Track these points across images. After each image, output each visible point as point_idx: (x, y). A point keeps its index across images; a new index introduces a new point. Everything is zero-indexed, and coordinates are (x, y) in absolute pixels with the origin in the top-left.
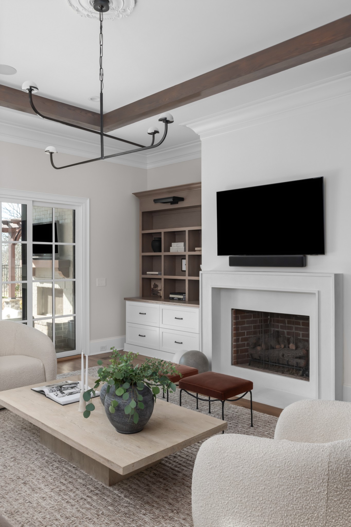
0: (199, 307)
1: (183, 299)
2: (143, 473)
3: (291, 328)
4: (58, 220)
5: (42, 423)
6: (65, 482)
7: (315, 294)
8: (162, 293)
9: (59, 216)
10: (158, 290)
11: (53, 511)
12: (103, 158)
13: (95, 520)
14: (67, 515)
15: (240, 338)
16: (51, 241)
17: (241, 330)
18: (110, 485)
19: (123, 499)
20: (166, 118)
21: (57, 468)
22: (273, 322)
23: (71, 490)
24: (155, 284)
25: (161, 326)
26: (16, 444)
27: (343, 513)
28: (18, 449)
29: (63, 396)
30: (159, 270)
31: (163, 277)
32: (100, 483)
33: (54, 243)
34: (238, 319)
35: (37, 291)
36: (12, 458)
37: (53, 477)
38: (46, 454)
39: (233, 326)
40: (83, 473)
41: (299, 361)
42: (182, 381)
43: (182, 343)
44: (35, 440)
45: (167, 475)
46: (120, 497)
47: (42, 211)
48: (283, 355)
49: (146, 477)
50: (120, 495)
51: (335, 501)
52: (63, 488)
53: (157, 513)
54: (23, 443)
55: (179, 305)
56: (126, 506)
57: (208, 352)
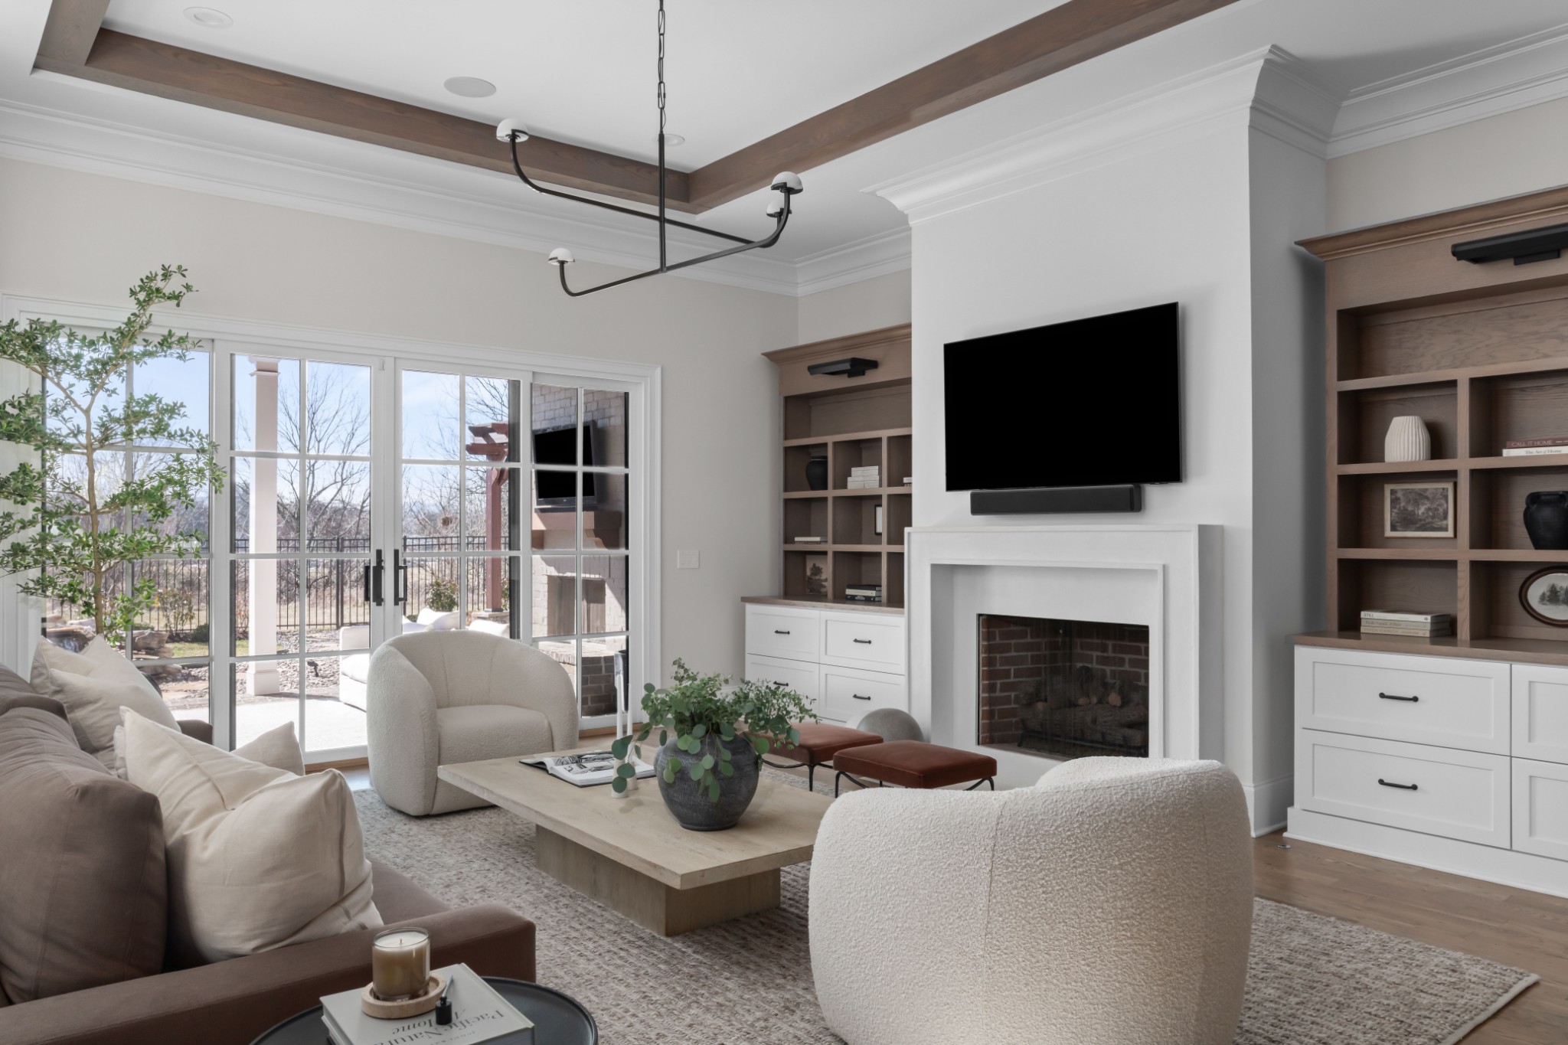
0: (903, 613)
1: (877, 599)
2: (738, 920)
3: (1121, 662)
4: (595, 418)
5: (537, 812)
6: (577, 926)
7: (1153, 572)
8: (829, 586)
9: (598, 409)
10: (822, 581)
11: (551, 965)
12: (665, 269)
13: (631, 981)
14: (578, 973)
15: (999, 682)
16: (573, 462)
17: (1001, 665)
18: (668, 934)
19: (689, 956)
20: (785, 184)
21: (567, 906)
22: (1082, 649)
23: (590, 939)
24: (814, 565)
25: (824, 659)
26: (487, 866)
27: (1017, 907)
28: (491, 875)
29: (584, 772)
30: (823, 533)
31: (831, 548)
32: (648, 931)
33: (580, 469)
34: (995, 639)
35: (546, 586)
36: (478, 888)
37: (557, 919)
38: (547, 884)
39: (982, 655)
40: (617, 916)
41: (1128, 732)
42: (842, 753)
43: (869, 698)
44: (525, 862)
45: (786, 925)
46: (684, 952)
47: (560, 400)
48: (1094, 721)
49: (742, 926)
50: (684, 950)
51: (1004, 884)
52: (574, 934)
53: (752, 978)
54: (501, 866)
55: (864, 610)
56: (694, 966)
57: (922, 714)
